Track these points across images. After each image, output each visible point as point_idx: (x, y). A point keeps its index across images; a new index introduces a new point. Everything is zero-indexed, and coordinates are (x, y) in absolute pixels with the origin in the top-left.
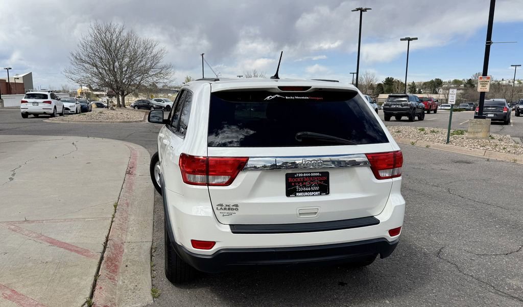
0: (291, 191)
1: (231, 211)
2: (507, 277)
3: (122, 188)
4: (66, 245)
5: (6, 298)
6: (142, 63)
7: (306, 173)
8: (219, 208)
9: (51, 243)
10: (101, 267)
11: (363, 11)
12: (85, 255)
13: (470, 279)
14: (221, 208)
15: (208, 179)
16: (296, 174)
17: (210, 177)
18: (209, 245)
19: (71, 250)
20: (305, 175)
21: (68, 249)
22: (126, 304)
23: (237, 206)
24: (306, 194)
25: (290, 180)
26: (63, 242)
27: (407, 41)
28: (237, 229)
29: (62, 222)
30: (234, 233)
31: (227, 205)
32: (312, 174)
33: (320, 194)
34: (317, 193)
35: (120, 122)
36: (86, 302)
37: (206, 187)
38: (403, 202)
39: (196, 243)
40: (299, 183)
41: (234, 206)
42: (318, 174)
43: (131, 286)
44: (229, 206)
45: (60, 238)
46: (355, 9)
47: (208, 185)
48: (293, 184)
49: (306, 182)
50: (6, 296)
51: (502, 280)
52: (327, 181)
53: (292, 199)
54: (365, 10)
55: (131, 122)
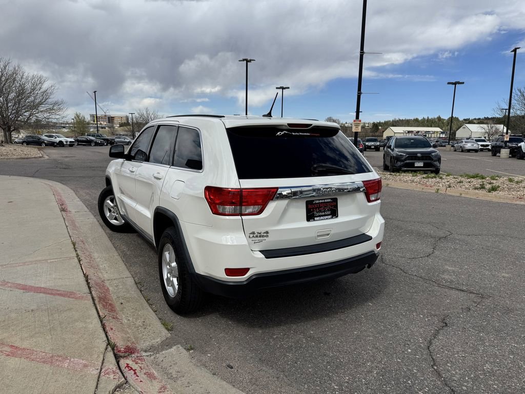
0: (310, 217)
1: (262, 238)
2: (439, 273)
3: (67, 227)
4: (43, 289)
5: (8, 355)
6: (32, 98)
7: (321, 200)
8: (251, 236)
9: (24, 289)
10: (98, 308)
11: (249, 62)
12: (73, 298)
13: (415, 278)
14: (253, 236)
15: (241, 209)
16: (313, 201)
17: (243, 207)
18: (244, 271)
19: (54, 295)
20: (320, 201)
21: (49, 294)
22: (144, 341)
23: (267, 232)
24: (322, 218)
25: (310, 206)
26: (37, 287)
27: (281, 90)
28: (269, 254)
29: (21, 265)
30: (266, 258)
31: (258, 233)
32: (326, 201)
33: (332, 218)
34: (329, 217)
35: (17, 159)
36: (107, 346)
37: (239, 217)
38: (383, 221)
39: (229, 272)
40: (316, 208)
41: (264, 233)
42: (330, 200)
43: (139, 323)
44: (260, 233)
45: (30, 283)
46: (242, 59)
47: (241, 215)
48: (312, 210)
49: (321, 207)
50: (7, 353)
51: (438, 276)
52: (336, 206)
53: (312, 224)
54: (250, 61)
55: (30, 158)
